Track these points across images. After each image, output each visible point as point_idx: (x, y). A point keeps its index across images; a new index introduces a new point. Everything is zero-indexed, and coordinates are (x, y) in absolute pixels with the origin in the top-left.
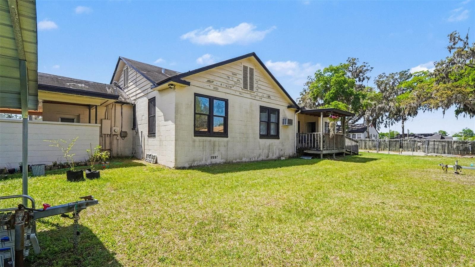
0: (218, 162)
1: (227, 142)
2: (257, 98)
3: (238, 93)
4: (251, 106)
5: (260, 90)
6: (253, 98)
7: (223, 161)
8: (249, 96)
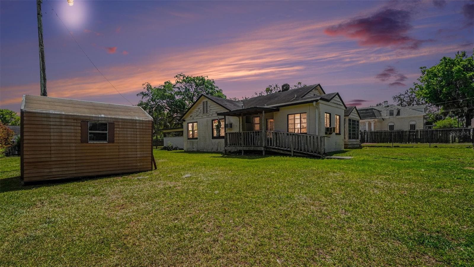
0: (195, 150)
1: (198, 141)
2: (210, 116)
3: (201, 117)
4: (207, 122)
5: (211, 111)
6: (208, 117)
7: (196, 150)
8: (206, 117)
